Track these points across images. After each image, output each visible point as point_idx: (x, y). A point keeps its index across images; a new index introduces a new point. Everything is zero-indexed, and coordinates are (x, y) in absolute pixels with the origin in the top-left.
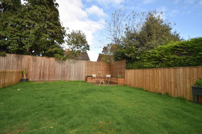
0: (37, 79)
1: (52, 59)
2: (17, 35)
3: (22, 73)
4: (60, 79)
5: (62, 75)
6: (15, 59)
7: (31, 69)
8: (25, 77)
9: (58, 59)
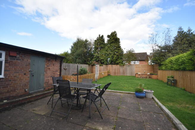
0: (113, 74)
1: (118, 66)
2: (106, 58)
3: (108, 72)
4: (122, 75)
5: (123, 73)
6: (106, 67)
7: (111, 70)
8: (109, 74)
9: (121, 66)
